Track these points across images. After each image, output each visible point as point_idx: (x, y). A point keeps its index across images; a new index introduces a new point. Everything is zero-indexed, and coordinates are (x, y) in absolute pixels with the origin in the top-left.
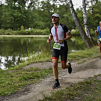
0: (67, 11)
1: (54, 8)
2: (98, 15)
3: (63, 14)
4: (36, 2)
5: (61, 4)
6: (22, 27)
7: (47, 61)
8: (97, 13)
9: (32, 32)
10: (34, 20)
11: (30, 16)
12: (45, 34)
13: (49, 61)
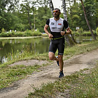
0: (46, 13)
1: (33, 10)
2: (76, 16)
3: (42, 16)
4: (15, 5)
5: (40, 6)
6: (3, 29)
7: (32, 59)
8: (75, 14)
9: (13, 34)
10: (14, 22)
11: (11, 19)
12: (25, 36)
13: (34, 59)
